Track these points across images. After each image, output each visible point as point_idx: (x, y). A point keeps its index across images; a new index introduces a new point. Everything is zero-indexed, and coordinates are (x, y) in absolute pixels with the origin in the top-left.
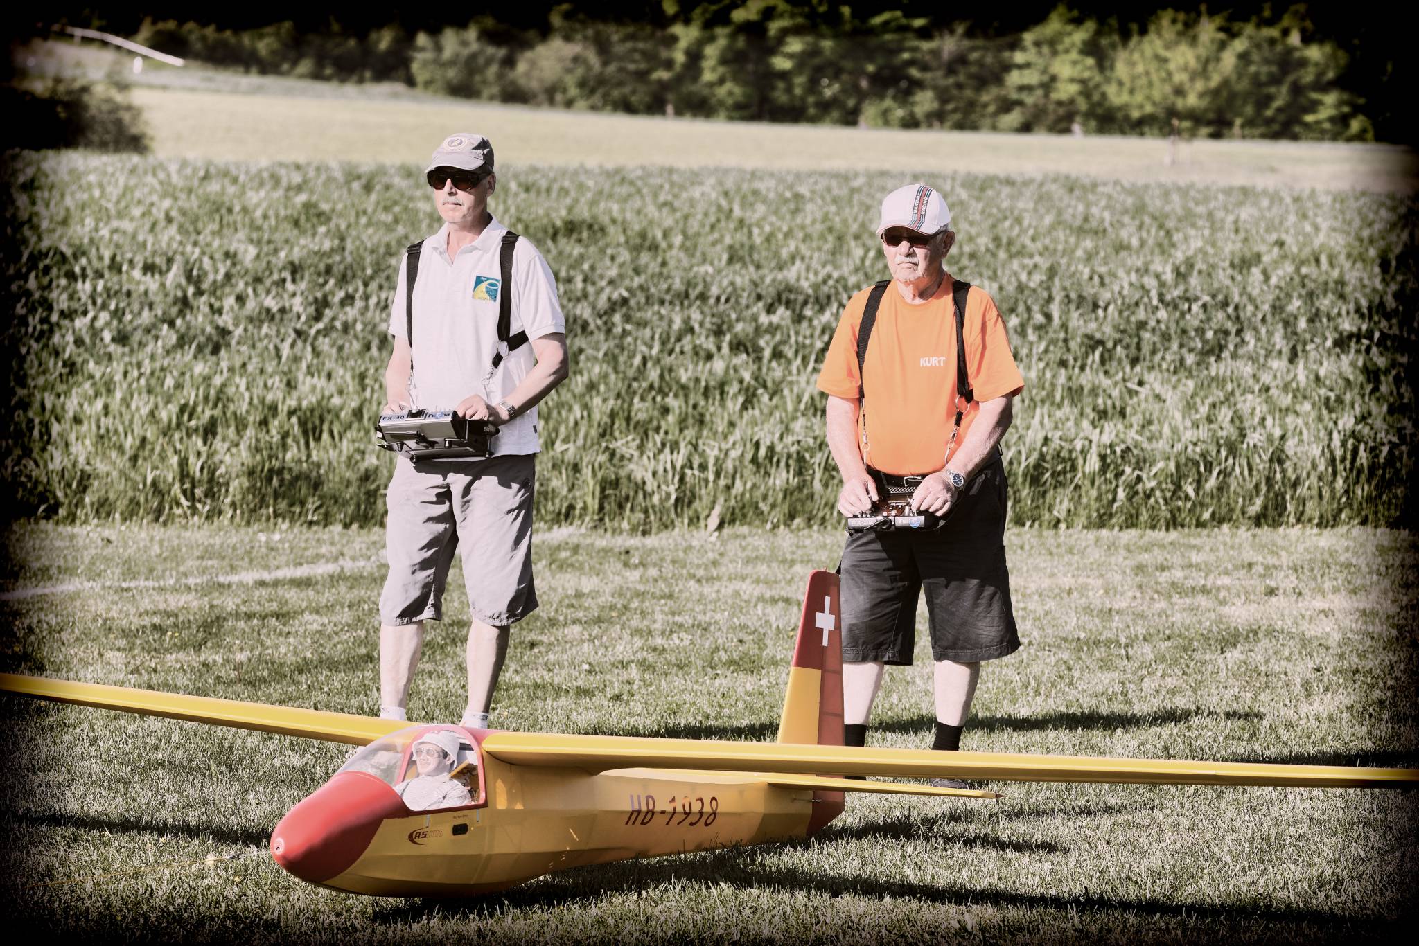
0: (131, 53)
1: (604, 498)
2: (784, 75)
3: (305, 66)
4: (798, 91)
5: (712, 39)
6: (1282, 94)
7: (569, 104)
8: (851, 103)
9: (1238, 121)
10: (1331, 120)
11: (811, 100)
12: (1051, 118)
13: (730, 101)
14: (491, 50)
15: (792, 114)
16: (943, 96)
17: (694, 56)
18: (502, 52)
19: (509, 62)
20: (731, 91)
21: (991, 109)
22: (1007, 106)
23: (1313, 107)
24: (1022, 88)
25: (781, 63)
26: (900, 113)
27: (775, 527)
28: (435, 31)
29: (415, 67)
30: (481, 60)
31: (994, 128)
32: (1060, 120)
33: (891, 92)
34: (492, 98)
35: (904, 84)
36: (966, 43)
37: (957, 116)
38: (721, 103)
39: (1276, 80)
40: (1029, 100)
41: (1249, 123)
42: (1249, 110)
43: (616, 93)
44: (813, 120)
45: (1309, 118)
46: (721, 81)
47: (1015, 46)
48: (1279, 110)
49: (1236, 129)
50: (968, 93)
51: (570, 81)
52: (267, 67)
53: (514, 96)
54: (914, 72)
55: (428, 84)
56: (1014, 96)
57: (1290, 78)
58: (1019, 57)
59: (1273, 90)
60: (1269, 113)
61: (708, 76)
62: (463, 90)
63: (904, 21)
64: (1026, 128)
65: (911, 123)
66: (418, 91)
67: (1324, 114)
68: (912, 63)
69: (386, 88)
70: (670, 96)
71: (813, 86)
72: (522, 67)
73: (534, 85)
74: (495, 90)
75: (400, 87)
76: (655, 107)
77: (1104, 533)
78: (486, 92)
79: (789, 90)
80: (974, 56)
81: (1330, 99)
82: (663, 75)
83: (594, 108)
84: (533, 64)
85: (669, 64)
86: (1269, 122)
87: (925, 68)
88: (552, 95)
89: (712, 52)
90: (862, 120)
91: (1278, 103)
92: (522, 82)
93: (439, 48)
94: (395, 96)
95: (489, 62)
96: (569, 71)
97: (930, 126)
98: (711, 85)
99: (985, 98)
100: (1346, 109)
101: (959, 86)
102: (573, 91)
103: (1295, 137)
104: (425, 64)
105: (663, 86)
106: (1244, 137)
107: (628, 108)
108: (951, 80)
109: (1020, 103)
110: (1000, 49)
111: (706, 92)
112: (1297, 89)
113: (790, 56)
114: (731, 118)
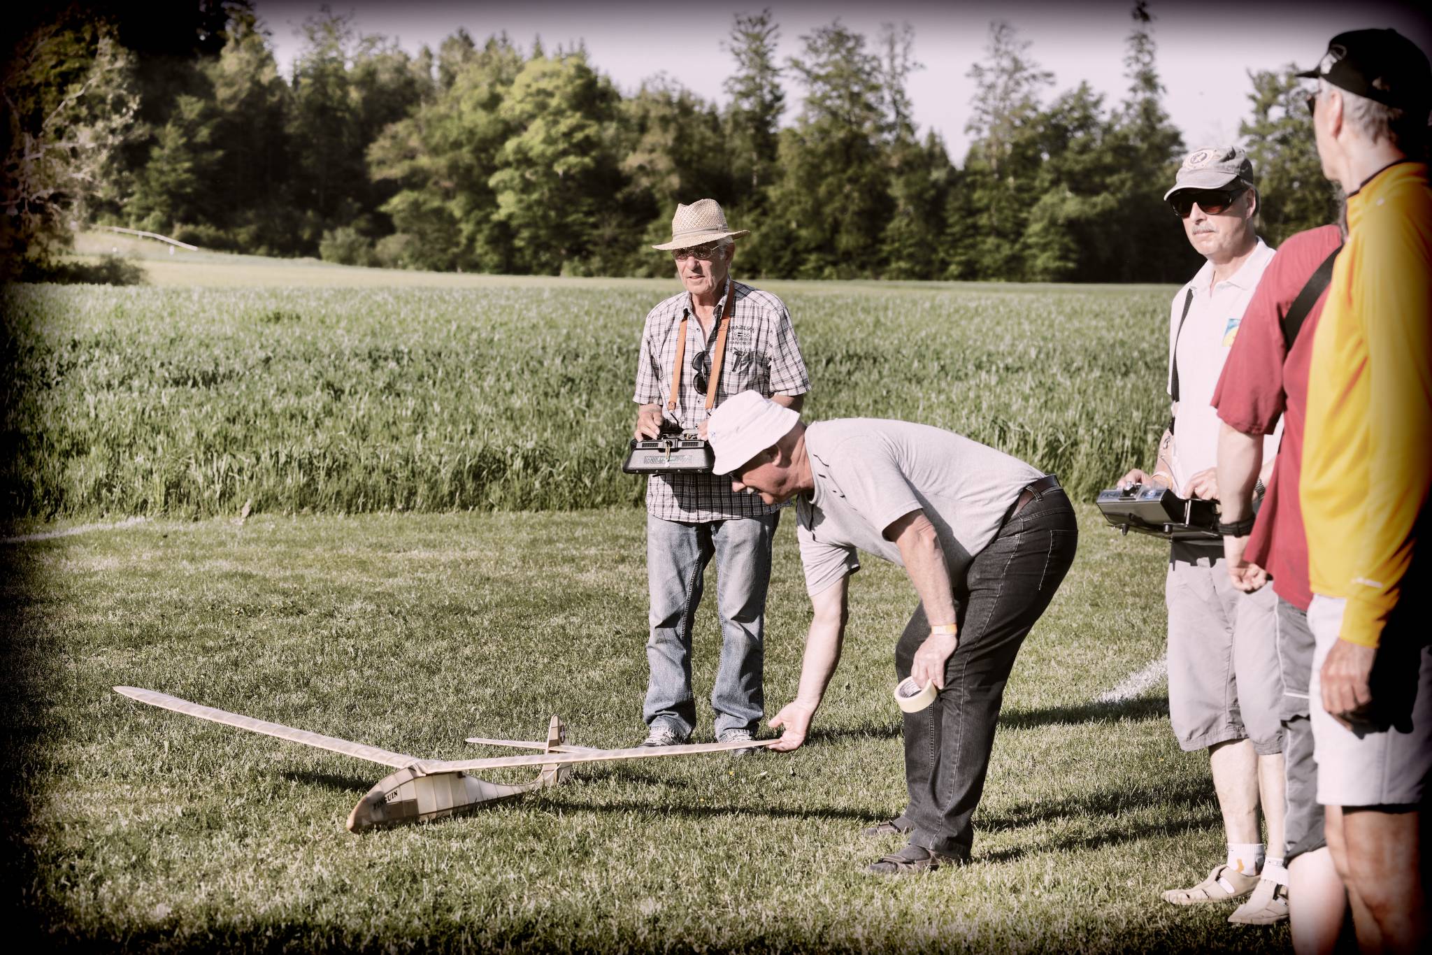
0: (169, 244)
1: (168, 494)
2: (520, 250)
3: (263, 250)
4: (528, 258)
5: (480, 231)
6: (787, 257)
7: (404, 267)
8: (556, 264)
9: (764, 271)
10: (814, 268)
11: (535, 262)
12: (663, 270)
13: (491, 264)
14: (362, 239)
15: (524, 270)
16: (606, 260)
17: (472, 240)
18: (368, 240)
19: (372, 245)
20: (493, 258)
21: (632, 266)
22: (640, 264)
23: (804, 262)
24: (648, 254)
25: (519, 243)
26: (582, 269)
27: (290, 514)
28: (332, 229)
29: (322, 249)
30: (357, 245)
31: (633, 276)
32: (668, 271)
33: (576, 258)
34: (363, 265)
35: (584, 253)
36: (617, 231)
37: (613, 270)
38: (487, 265)
39: (784, 248)
40: (652, 261)
41: (770, 271)
42: (770, 264)
43: (430, 260)
44: (536, 273)
45: (802, 268)
46: (486, 253)
47: (644, 232)
48: (786, 264)
49: (763, 275)
50: (619, 258)
51: (406, 255)
52: (243, 249)
53: (375, 263)
54: (590, 247)
55: (328, 258)
56: (643, 258)
57: (793, 246)
58: (646, 238)
59: (782, 253)
60: (780, 265)
61: (479, 251)
62: (348, 260)
63: (584, 220)
64: (650, 275)
65: (588, 274)
66: (324, 262)
67: (809, 266)
68: (588, 242)
69: (306, 260)
70: (460, 261)
71: (536, 254)
72: (379, 247)
73: (386, 257)
74: (365, 260)
75: (313, 260)
76: (451, 267)
77: (525, 514)
78: (360, 262)
79: (523, 257)
80: (622, 237)
81: (813, 257)
82: (455, 250)
83: (418, 269)
84: (385, 246)
85: (457, 244)
86: (781, 270)
87: (596, 244)
88: (394, 263)
89: (481, 238)
90: (563, 273)
91: (785, 260)
92: (380, 256)
93: (334, 239)
94: (310, 264)
95: (361, 245)
96: (404, 249)
97: (599, 275)
98: (481, 255)
99: (628, 260)
100: (822, 263)
101: (614, 254)
102: (407, 260)
103: (794, 278)
104: (327, 246)
105: (456, 256)
106: (767, 278)
107: (437, 269)
108: (610, 251)
109: (646, 263)
110: (636, 233)
111: (478, 259)
112: (795, 253)
113: (523, 239)
114: (491, 273)
